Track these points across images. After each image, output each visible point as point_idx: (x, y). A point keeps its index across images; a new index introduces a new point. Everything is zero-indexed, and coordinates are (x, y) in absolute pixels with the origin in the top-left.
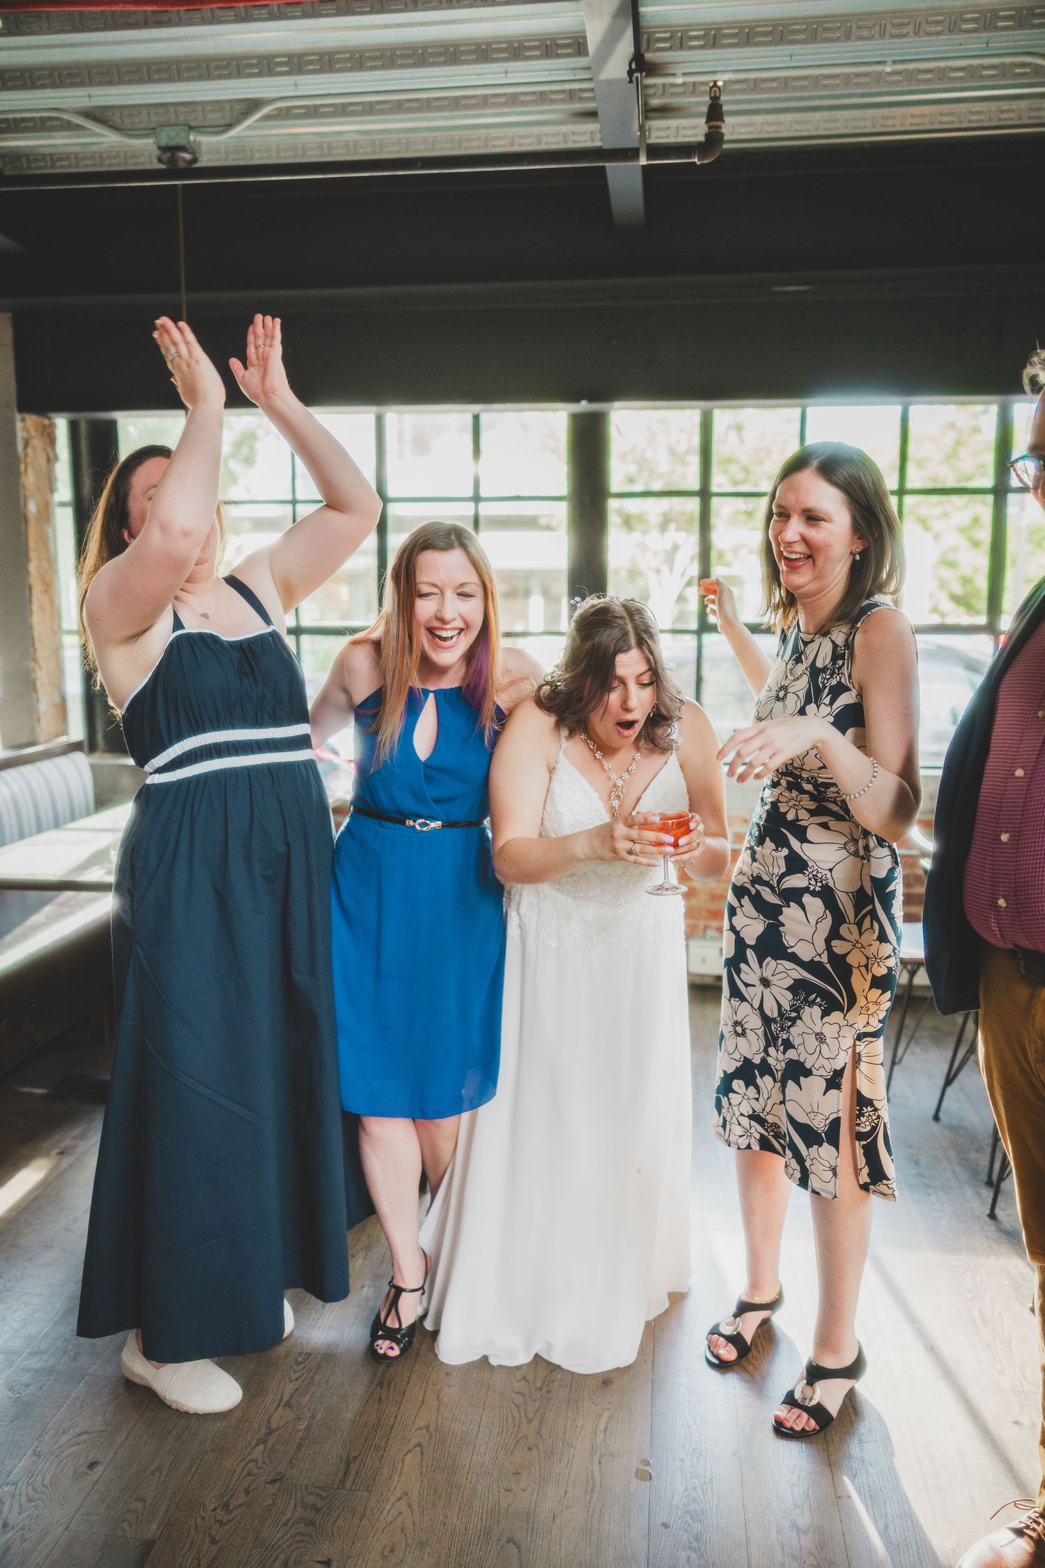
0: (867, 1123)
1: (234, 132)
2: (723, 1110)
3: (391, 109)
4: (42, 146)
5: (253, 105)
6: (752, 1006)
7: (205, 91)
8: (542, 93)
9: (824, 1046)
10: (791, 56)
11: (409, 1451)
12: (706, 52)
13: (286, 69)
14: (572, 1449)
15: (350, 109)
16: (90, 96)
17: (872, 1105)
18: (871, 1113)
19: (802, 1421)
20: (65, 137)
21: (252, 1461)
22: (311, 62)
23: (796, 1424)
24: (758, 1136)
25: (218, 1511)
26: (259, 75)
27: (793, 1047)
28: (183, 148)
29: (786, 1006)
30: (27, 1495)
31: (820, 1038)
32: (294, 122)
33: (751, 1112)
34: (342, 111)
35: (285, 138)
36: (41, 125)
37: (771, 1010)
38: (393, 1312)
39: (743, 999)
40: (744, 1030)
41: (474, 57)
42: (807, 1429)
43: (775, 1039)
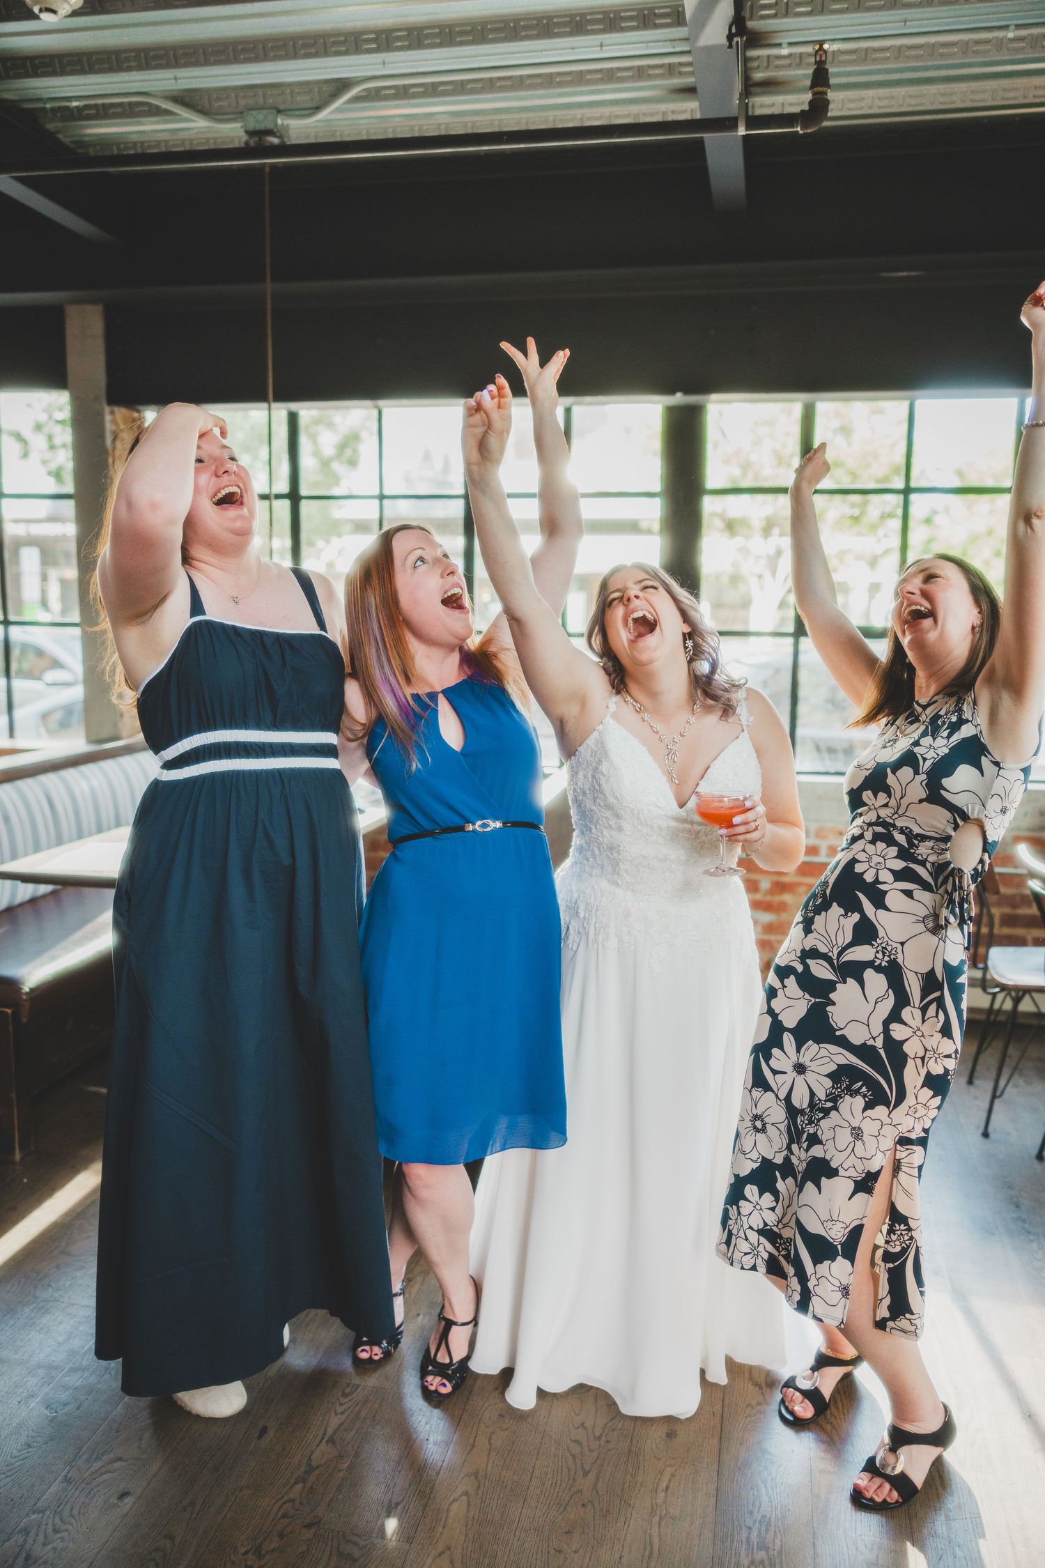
0: (898, 1243)
1: (323, 115)
2: (730, 1222)
3: (482, 88)
4: (131, 133)
5: (342, 85)
6: (777, 1096)
7: (291, 71)
8: (640, 68)
9: (859, 1143)
10: (905, 21)
11: (455, 1500)
12: (813, 18)
13: (374, 46)
14: (630, 1509)
15: (441, 88)
16: (176, 79)
17: (907, 1224)
18: (904, 1233)
19: (884, 1492)
20: (153, 123)
21: (289, 1501)
22: (399, 39)
23: (877, 1495)
24: (766, 1256)
25: (250, 1554)
26: (346, 53)
27: (820, 1142)
28: (270, 132)
29: (821, 1094)
30: (54, 1525)
31: (857, 1133)
32: (383, 103)
33: (761, 1226)
34: (432, 91)
35: (374, 121)
36: (130, 111)
37: (800, 1099)
38: (443, 1345)
39: (767, 1088)
40: (764, 1125)
41: (568, 29)
42: (889, 1500)
43: (799, 1133)
